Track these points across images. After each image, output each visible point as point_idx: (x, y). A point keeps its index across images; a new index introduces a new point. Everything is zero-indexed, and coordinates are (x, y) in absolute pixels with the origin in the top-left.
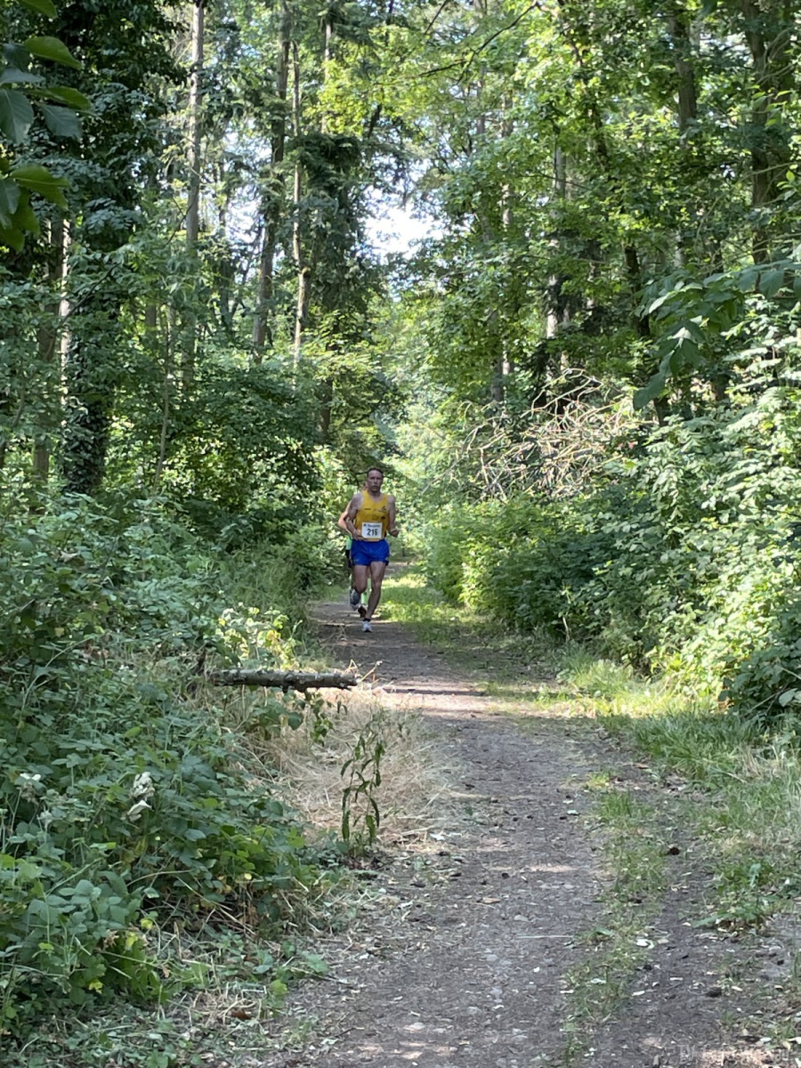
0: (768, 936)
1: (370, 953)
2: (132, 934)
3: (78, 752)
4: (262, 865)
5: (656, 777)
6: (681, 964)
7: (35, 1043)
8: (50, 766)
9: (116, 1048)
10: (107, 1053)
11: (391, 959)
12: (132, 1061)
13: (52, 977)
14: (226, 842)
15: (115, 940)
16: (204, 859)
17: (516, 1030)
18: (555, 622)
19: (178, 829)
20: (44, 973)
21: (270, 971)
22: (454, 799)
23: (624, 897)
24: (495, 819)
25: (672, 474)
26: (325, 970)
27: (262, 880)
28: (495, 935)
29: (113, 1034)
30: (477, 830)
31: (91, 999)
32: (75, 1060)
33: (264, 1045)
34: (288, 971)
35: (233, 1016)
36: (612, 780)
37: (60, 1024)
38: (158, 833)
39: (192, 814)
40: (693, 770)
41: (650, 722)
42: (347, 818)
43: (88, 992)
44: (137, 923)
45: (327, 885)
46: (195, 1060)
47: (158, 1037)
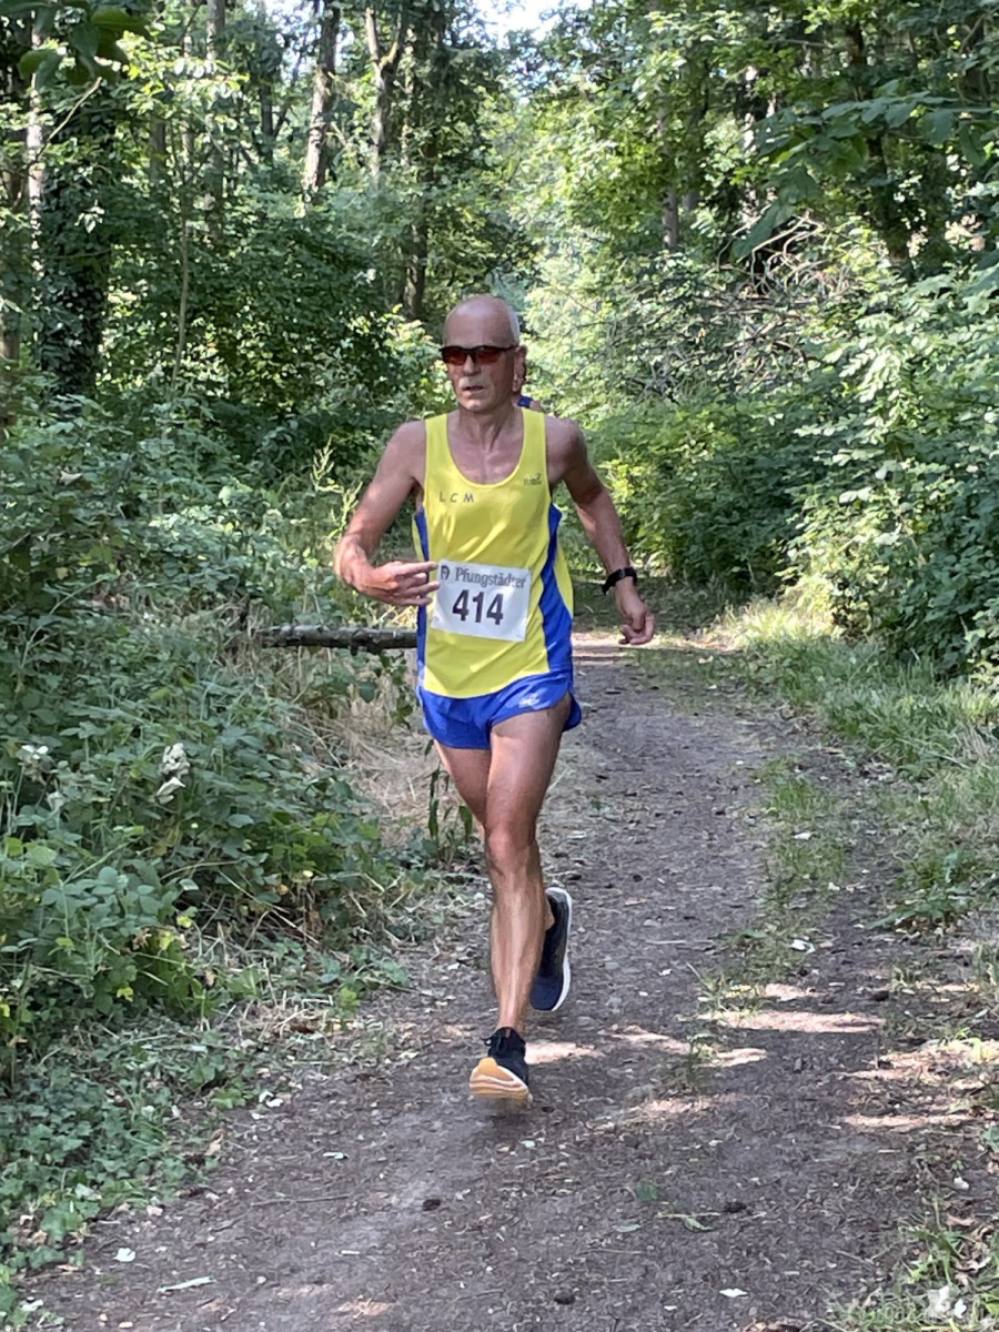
0: (958, 936)
1: (461, 962)
2: (167, 933)
3: (92, 721)
4: (325, 860)
5: (850, 763)
6: (844, 968)
7: (55, 1056)
8: (58, 737)
9: (152, 1061)
10: (142, 1066)
12: (172, 1073)
13: (73, 979)
14: (281, 833)
15: (148, 940)
16: (253, 852)
18: (736, 569)
19: (219, 815)
20: (64, 974)
21: (336, 981)
22: (578, 792)
23: (783, 899)
24: (631, 815)
25: (894, 358)
26: (404, 980)
27: (325, 878)
28: (617, 942)
29: (148, 1046)
30: (606, 826)
31: (120, 1010)
32: (103, 1075)
33: (331, 1059)
34: (359, 981)
35: (293, 1029)
36: (791, 769)
37: (84, 1035)
38: (194, 819)
39: (237, 799)
40: (900, 754)
41: (851, 695)
42: (433, 809)
43: (116, 1001)
44: (171, 920)
45: (408, 886)
46: (246, 1072)
47: (203, 1049)
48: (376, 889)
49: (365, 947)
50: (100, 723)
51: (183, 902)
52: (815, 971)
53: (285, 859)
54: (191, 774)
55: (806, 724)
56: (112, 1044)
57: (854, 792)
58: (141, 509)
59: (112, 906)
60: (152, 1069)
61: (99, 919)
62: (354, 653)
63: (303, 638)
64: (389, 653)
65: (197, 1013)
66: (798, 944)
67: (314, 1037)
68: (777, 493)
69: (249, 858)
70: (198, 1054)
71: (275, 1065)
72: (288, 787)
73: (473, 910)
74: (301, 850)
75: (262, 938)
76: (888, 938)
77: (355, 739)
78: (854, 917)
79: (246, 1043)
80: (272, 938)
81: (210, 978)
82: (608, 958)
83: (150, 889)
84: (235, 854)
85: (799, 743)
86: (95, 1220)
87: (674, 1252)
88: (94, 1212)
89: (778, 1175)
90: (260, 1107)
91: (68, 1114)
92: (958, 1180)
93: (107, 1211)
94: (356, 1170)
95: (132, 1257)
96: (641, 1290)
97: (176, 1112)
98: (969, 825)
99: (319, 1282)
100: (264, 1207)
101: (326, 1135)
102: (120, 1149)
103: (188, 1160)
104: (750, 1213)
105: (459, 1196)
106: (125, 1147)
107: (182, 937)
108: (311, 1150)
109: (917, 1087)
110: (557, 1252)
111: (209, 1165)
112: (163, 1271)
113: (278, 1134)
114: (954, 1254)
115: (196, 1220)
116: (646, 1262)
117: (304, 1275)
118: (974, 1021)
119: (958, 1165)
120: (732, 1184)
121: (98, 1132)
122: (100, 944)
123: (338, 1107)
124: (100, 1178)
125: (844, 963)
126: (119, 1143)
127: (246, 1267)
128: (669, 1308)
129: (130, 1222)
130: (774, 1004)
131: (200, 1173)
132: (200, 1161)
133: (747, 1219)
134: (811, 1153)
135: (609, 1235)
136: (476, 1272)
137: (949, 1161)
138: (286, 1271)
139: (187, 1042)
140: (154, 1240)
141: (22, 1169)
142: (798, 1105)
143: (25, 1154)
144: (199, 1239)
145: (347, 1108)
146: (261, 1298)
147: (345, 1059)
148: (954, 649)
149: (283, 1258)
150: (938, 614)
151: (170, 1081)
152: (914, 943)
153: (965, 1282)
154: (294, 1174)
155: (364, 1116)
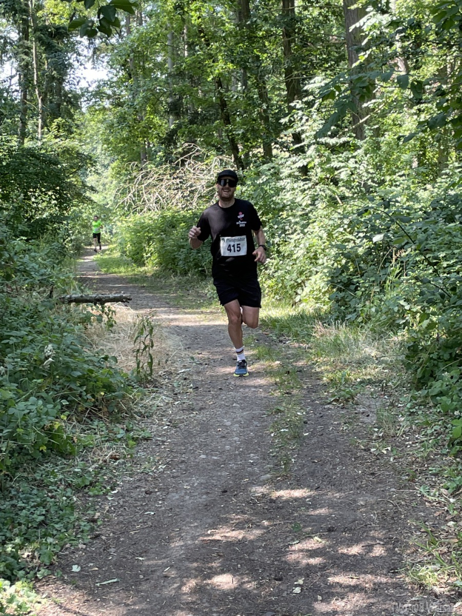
0: (358, 405)
1: (168, 425)
2: (57, 423)
3: (13, 336)
4: (108, 388)
5: (275, 338)
6: (320, 420)
7: (18, 477)
9: (61, 477)
10: (56, 479)
11: (179, 427)
12: (70, 482)
13: (23, 445)
14: (90, 377)
15: (50, 426)
16: (81, 386)
17: (252, 455)
18: (200, 269)
19: (67, 372)
20: (20, 443)
24: (204, 362)
27: (109, 395)
28: (226, 414)
29: (56, 471)
30: (198, 367)
31: (40, 455)
32: (40, 484)
33: (131, 471)
35: (112, 459)
36: (254, 340)
37: (28, 467)
38: (57, 374)
39: (73, 365)
42: (139, 364)
43: (40, 452)
47: (79, 470)
49: (128, 421)
50: (17, 338)
51: (63, 410)
52: (310, 422)
53: (93, 388)
54: (55, 356)
56: (41, 471)
59: (36, 413)
60: (61, 480)
62: (95, 305)
63: (75, 300)
67: (121, 461)
69: (80, 388)
70: (77, 472)
71: (109, 475)
74: (99, 384)
75: (88, 420)
76: (331, 406)
78: (313, 398)
79: (94, 466)
80: (91, 420)
81: (75, 440)
83: (52, 406)
84: (75, 388)
86: (58, 553)
88: (57, 549)
90: (109, 494)
91: (33, 504)
94: (160, 521)
95: (79, 569)
97: (75, 499)
101: (142, 505)
102: (59, 518)
103: (89, 521)
106: (61, 517)
107: (63, 424)
108: (137, 512)
111: (99, 523)
112: (95, 575)
113: (122, 506)
115: (101, 549)
117: (159, 574)
121: (47, 511)
123: (142, 492)
124: (55, 532)
126: (58, 516)
131: (96, 527)
132: (94, 521)
138: (150, 572)
139: (70, 467)
140: (86, 560)
141: (20, 531)
143: (20, 524)
145: (146, 492)
146: (144, 586)
147: (139, 470)
151: (69, 485)
155: (153, 495)
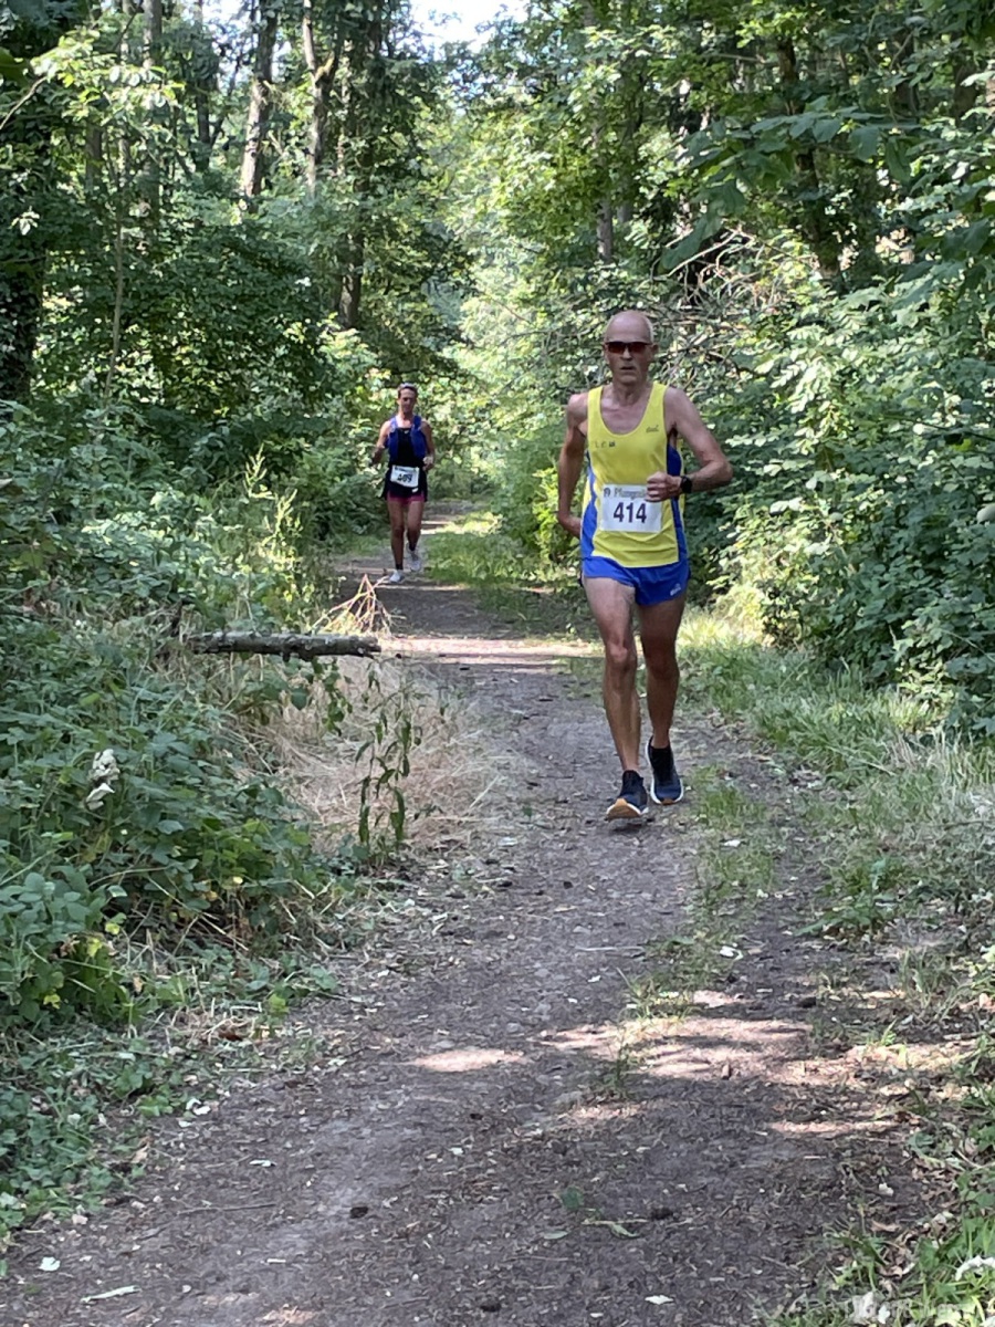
0: (885, 943)
1: (391, 969)
2: (95, 940)
4: (255, 866)
5: (779, 771)
9: (78, 1068)
10: (69, 1074)
11: (416, 975)
12: (99, 1081)
14: (211, 839)
15: (76, 946)
16: (181, 859)
19: (149, 819)
21: (265, 988)
22: (510, 800)
23: (713, 905)
24: (561, 822)
25: (824, 369)
26: (333, 987)
27: (255, 884)
28: (548, 949)
29: (75, 1054)
30: (537, 834)
31: (46, 1017)
32: (29, 1083)
33: (259, 1065)
34: (289, 988)
35: (221, 1036)
36: (721, 775)
37: (10, 1043)
38: (124, 826)
39: (167, 804)
40: (829, 762)
41: (781, 703)
42: (365, 815)
43: (43, 1008)
44: (101, 927)
45: (338, 892)
46: (174, 1079)
47: (131, 1056)
48: (306, 895)
49: (295, 953)
50: (30, 729)
51: (112, 909)
52: (743, 978)
53: (214, 866)
54: (121, 781)
55: (736, 732)
56: (38, 1052)
57: (783, 799)
58: (74, 515)
59: (39, 912)
60: (79, 1077)
61: (25, 924)
62: (286, 659)
63: (236, 644)
64: (322, 659)
65: (125, 1020)
66: (727, 951)
67: (242, 1044)
68: (709, 503)
69: (179, 864)
70: (126, 1061)
71: (203, 1072)
72: (218, 793)
73: (403, 917)
74: (232, 857)
75: (192, 945)
76: (816, 945)
77: (287, 745)
78: (782, 924)
79: (174, 1050)
80: (202, 945)
81: (138, 986)
82: (538, 965)
83: (76, 895)
84: (165, 860)
85: (730, 751)
86: (19, 1229)
87: (601, 1259)
88: (18, 1220)
89: (705, 1181)
90: (187, 1114)
92: (883, 1186)
93: (32, 1220)
94: (284, 1178)
95: (57, 1265)
96: (568, 1297)
97: (102, 1120)
98: (897, 833)
99: (245, 1291)
100: (190, 1215)
101: (253, 1143)
102: (45, 1157)
103: (114, 1168)
104: (676, 1220)
105: (387, 1204)
106: (51, 1156)
107: (110, 944)
108: (238, 1157)
109: (844, 1093)
110: (484, 1259)
111: (135, 1173)
112: (87, 1280)
113: (206, 1141)
114: (877, 1259)
115: (122, 1229)
116: (573, 1268)
117: (230, 1284)
118: (900, 1028)
119: (883, 1171)
120: (659, 1191)
121: (24, 1141)
122: (26, 952)
123: (266, 1114)
124: (26, 1185)
125: (772, 969)
126: (45, 1151)
127: (171, 1275)
128: (595, 1315)
129: (55, 1231)
130: (704, 1012)
131: (126, 1181)
132: (126, 1169)
133: (674, 1225)
134: (737, 1159)
135: (535, 1242)
136: (402, 1279)
137: (875, 1166)
138: (212, 1280)
139: (115, 1049)
140: (79, 1248)
142: (724, 1111)
144: (124, 1248)
145: (276, 1115)
146: (187, 1306)
147: (274, 1067)
148: (883, 658)
149: (209, 1266)
150: (867, 623)
151: (98, 1088)
152: (841, 949)
153: (889, 1288)
154: (221, 1182)
155: (292, 1123)
